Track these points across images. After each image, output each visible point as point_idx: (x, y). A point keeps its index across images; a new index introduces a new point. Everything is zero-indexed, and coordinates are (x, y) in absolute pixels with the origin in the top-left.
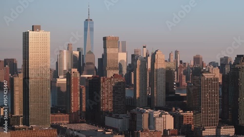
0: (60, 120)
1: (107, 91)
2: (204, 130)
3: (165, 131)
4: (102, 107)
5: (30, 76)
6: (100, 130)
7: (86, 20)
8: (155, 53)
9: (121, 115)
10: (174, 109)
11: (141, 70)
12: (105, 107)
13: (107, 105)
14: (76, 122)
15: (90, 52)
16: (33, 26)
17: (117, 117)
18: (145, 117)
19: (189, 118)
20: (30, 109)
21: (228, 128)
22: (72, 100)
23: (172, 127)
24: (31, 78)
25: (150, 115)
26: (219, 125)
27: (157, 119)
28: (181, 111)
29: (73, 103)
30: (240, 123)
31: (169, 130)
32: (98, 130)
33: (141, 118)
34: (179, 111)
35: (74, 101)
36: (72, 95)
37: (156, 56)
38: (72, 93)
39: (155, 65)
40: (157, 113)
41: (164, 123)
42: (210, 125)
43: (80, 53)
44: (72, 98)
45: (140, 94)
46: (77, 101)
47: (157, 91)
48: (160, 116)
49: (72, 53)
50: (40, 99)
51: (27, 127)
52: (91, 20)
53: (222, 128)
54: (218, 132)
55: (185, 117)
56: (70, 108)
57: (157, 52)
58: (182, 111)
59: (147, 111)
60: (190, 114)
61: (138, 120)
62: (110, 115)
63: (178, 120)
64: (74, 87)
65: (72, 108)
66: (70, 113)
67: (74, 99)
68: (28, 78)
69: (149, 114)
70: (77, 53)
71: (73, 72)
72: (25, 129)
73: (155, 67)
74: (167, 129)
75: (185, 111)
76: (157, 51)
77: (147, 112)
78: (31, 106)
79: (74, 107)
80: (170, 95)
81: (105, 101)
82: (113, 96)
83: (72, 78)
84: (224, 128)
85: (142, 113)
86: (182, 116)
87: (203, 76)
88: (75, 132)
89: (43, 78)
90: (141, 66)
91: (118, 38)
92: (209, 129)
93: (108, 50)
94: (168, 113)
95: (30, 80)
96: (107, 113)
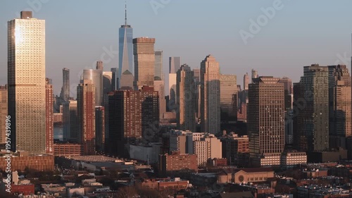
0: (62, 153)
1: (133, 110)
2: (263, 157)
3: (210, 161)
4: (125, 133)
5: (16, 83)
6: (119, 161)
7: (122, 26)
8: (206, 60)
9: (152, 143)
10: (225, 132)
12: (130, 132)
15: (127, 72)
16: (21, 12)
17: (146, 145)
18: (182, 141)
19: (245, 145)
20: (17, 128)
21: (297, 155)
22: (85, 124)
23: (220, 156)
24: (18, 85)
25: (188, 138)
26: (284, 151)
27: (198, 144)
28: (234, 135)
29: (85, 128)
30: (315, 148)
31: (215, 159)
32: (116, 161)
33: (175, 142)
34: (232, 135)
35: (87, 126)
36: (85, 117)
37: (207, 63)
38: (85, 115)
39: (206, 76)
40: (196, 136)
41: (209, 148)
42: (272, 151)
44: (85, 121)
45: (184, 119)
46: (92, 126)
48: (202, 139)
49: (101, 74)
50: (31, 114)
52: (129, 26)
53: (289, 155)
54: (283, 160)
55: (240, 143)
56: (82, 137)
57: (208, 59)
58: (236, 135)
59: (183, 132)
60: (245, 138)
61: (171, 145)
63: (229, 147)
64: (87, 106)
65: (85, 135)
66: (82, 143)
67: (87, 122)
68: (15, 85)
69: (187, 137)
70: (109, 74)
71: (86, 85)
73: (205, 79)
74: (212, 158)
75: (239, 136)
76: (208, 57)
77: (184, 135)
78: (18, 124)
79: (87, 134)
80: (230, 122)
81: (130, 125)
82: (142, 118)
83: (85, 93)
84: (292, 155)
85: (177, 135)
86: (236, 141)
87: (261, 81)
88: (83, 163)
89: (35, 85)
90: (186, 79)
91: (154, 39)
92: (270, 156)
93: (139, 56)
94: (213, 136)
95: (17, 88)
96: (133, 141)
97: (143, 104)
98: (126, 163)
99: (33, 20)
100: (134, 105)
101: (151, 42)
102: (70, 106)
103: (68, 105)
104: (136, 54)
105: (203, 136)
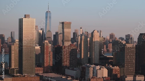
1: (66, 54)
2: (126, 77)
4: (63, 64)
7: (47, 12)
8: (93, 32)
9: (75, 69)
10: (107, 65)
11: (84, 42)
12: (65, 63)
13: (66, 62)
14: (47, 72)
15: (49, 31)
16: (25, 15)
17: (73, 69)
18: (91, 69)
19: (116, 70)
20: (23, 64)
21: (140, 76)
22: (45, 59)
23: (107, 76)
24: (24, 46)
26: (135, 74)
27: (98, 71)
28: (111, 66)
29: (45, 61)
31: (105, 77)
32: (63, 77)
33: (89, 70)
34: (110, 66)
35: (46, 60)
36: (45, 56)
37: (94, 33)
38: (45, 55)
39: (93, 39)
42: (130, 75)
43: (43, 32)
44: (45, 58)
45: (84, 56)
46: (48, 60)
48: (100, 69)
50: (29, 58)
51: (22, 75)
53: (137, 76)
54: (134, 78)
55: (114, 69)
56: (44, 64)
57: (94, 31)
59: (92, 66)
60: (117, 68)
61: (86, 71)
62: (68, 68)
63: (110, 71)
64: (46, 51)
65: (45, 64)
66: (44, 67)
67: (46, 59)
69: (93, 68)
70: (41, 31)
71: (46, 43)
73: (93, 40)
75: (113, 66)
76: (94, 30)
78: (24, 62)
79: (46, 63)
81: (65, 60)
82: (70, 57)
83: (45, 46)
84: (138, 76)
85: (89, 67)
86: (112, 69)
87: (126, 45)
91: (71, 22)
92: (129, 77)
94: (104, 67)
96: (66, 67)
97: (70, 51)
98: (68, 79)
99: (30, 18)
100: (67, 52)
104: (63, 28)
105: (99, 67)
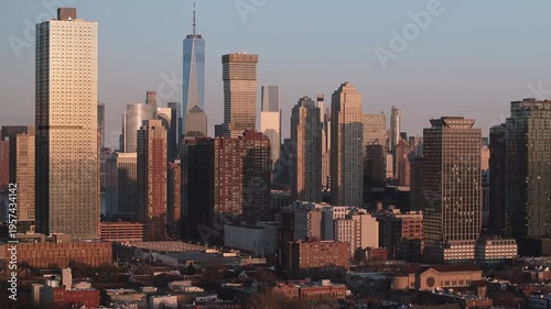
0: (121, 236)
1: (230, 168)
2: (448, 247)
3: (359, 252)
4: (216, 206)
5: (51, 124)
6: (211, 251)
7: (188, 37)
8: (340, 90)
9: (259, 224)
10: (380, 206)
11: (307, 130)
12: (224, 204)
13: (230, 198)
14: (157, 239)
15: (197, 110)
16: (59, 10)
17: (251, 225)
18: (314, 219)
19: (413, 225)
20: (51, 196)
21: (501, 243)
22: (150, 191)
23: (375, 244)
24: (53, 127)
25: (325, 215)
26: (481, 236)
27: (342, 224)
28: (396, 211)
29: (151, 197)
30: (529, 232)
31: (369, 249)
32: (208, 251)
33: (305, 221)
34: (391, 210)
35: (153, 194)
36: (150, 180)
37: (342, 95)
38: (150, 175)
39: (340, 117)
40: (339, 211)
41: (358, 231)
42: (461, 236)
43: (174, 112)
44: (151, 185)
46: (162, 194)
47: (343, 177)
48: (348, 217)
49: (155, 112)
50: (73, 174)
51: (43, 236)
52: (200, 37)
53: (490, 243)
54: (479, 251)
55: (405, 222)
56: (146, 209)
57: (344, 88)
58: (398, 211)
59: (317, 206)
60: (415, 216)
61: (297, 226)
62: (236, 222)
63: (389, 230)
64: (154, 162)
65: (150, 209)
66: (145, 220)
67: (154, 188)
68: (47, 127)
69: (323, 214)
70: (167, 112)
71: (153, 128)
72: (39, 240)
73: (340, 121)
74: (364, 247)
75: (403, 212)
76: (344, 85)
77: (318, 210)
78: (53, 190)
79: (154, 206)
80: (374, 190)
81: (224, 192)
82: (245, 182)
83: (150, 141)
84: (493, 244)
85: (307, 210)
86: (400, 220)
87: (445, 124)
88: (154, 254)
89: (81, 127)
90: (308, 119)
91: (257, 56)
92: (458, 244)
93: (233, 84)
94: (365, 211)
95: (51, 131)
96: (229, 218)
97: (245, 159)
98: (225, 255)
99: (77, 23)
100: (230, 162)
101: (252, 61)
102: (119, 161)
103: (116, 161)
104: (226, 79)
105: (347, 212)
